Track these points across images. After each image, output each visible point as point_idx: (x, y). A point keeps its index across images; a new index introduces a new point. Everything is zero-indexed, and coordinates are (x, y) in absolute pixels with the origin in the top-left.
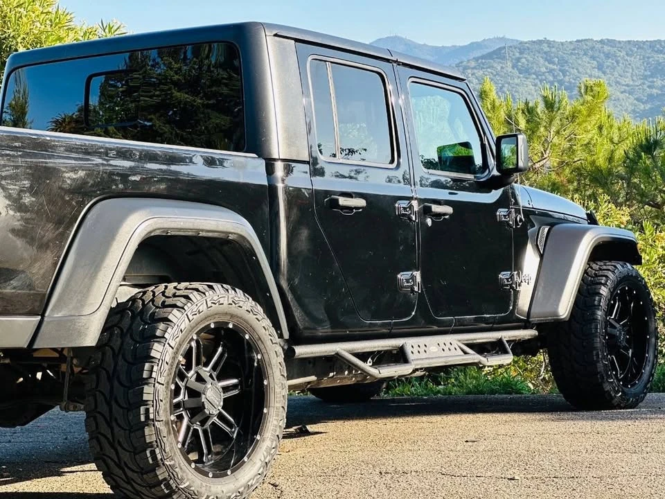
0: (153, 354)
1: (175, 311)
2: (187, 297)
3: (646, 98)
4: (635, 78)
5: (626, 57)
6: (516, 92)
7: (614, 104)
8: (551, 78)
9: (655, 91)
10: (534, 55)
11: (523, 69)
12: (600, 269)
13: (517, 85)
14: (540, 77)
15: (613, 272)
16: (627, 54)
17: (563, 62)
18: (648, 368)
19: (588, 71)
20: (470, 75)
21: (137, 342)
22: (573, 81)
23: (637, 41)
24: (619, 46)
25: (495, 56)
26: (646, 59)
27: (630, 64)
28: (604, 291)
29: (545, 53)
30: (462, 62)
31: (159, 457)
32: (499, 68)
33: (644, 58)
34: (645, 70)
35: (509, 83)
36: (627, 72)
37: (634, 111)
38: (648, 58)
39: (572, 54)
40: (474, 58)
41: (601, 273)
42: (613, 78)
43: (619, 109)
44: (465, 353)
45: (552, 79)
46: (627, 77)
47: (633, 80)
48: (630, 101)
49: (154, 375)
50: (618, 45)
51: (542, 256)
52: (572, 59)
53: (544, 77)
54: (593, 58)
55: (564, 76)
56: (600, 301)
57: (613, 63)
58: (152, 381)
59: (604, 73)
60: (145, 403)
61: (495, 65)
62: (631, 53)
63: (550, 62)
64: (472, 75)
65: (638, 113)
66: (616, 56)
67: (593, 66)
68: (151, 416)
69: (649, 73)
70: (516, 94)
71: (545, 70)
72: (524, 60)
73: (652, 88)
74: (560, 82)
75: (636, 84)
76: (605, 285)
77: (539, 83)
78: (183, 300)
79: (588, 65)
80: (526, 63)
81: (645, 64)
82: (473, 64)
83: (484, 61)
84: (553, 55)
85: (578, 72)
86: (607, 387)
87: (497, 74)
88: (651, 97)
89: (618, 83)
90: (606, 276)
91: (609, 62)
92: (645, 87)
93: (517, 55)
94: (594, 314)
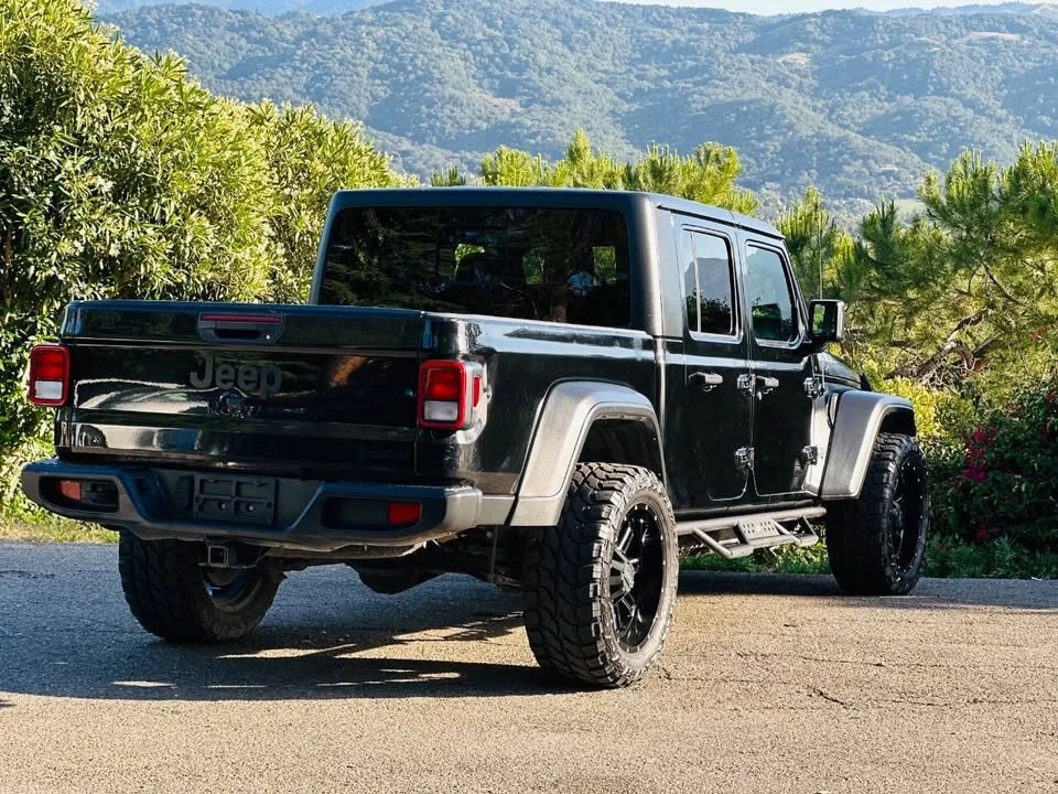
0: (601, 535)
1: (615, 493)
2: (622, 481)
3: (631, 94)
4: (617, 61)
5: (606, 28)
6: (435, 67)
7: (584, 99)
8: (490, 51)
9: (645, 84)
10: (466, 11)
11: (448, 32)
12: (887, 444)
13: (438, 56)
14: (473, 47)
15: (900, 447)
16: (608, 24)
17: (510, 26)
18: (920, 551)
19: (548, 44)
20: (364, 35)
21: (582, 522)
22: (525, 58)
23: (624, 4)
24: (598, 9)
25: (406, 8)
26: (636, 34)
27: (611, 40)
28: (892, 467)
29: (483, 9)
30: (352, 13)
31: (602, 631)
32: (410, 27)
33: (632, 32)
34: (634, 51)
35: (425, 54)
36: (606, 51)
37: (613, 112)
38: (639, 32)
39: (523, 15)
40: (371, 8)
41: (887, 447)
42: (584, 58)
43: (590, 108)
44: (781, 533)
45: (492, 52)
46: (605, 60)
47: (614, 64)
48: (609, 97)
49: (602, 555)
50: (594, 7)
51: (832, 427)
52: (524, 23)
53: (479, 48)
54: (556, 24)
55: (511, 49)
56: (888, 479)
57: (585, 36)
58: (600, 560)
59: (572, 49)
60: (594, 580)
61: (406, 22)
62: (613, 21)
63: (491, 25)
64: (367, 34)
65: (620, 116)
66: (590, 25)
67: (556, 37)
68: (599, 593)
69: (639, 56)
70: (435, 71)
71: (482, 37)
72: (449, 18)
73: (643, 79)
74: (504, 57)
75: (619, 71)
76: (893, 460)
77: (472, 56)
78: (619, 482)
79: (547, 35)
80: (453, 22)
81: (634, 41)
82: (370, 17)
83: (387, 13)
84: (495, 14)
85: (533, 44)
86: (889, 572)
87: (407, 37)
88: (639, 93)
89: (591, 67)
90: (894, 452)
91: (580, 33)
92: (632, 77)
93: (441, 9)
94: (882, 492)
